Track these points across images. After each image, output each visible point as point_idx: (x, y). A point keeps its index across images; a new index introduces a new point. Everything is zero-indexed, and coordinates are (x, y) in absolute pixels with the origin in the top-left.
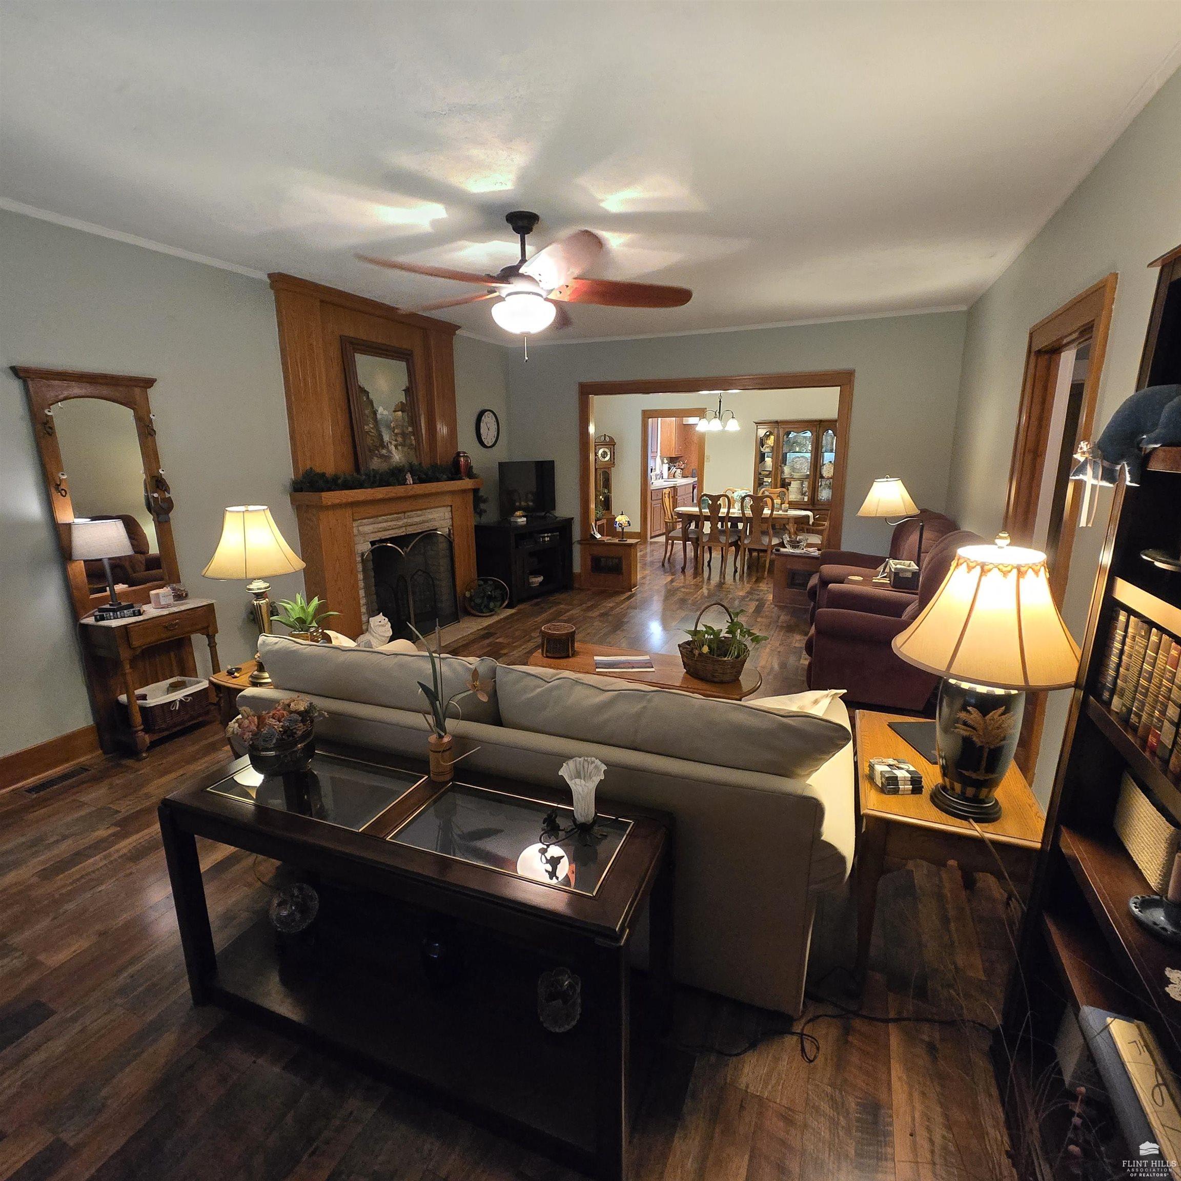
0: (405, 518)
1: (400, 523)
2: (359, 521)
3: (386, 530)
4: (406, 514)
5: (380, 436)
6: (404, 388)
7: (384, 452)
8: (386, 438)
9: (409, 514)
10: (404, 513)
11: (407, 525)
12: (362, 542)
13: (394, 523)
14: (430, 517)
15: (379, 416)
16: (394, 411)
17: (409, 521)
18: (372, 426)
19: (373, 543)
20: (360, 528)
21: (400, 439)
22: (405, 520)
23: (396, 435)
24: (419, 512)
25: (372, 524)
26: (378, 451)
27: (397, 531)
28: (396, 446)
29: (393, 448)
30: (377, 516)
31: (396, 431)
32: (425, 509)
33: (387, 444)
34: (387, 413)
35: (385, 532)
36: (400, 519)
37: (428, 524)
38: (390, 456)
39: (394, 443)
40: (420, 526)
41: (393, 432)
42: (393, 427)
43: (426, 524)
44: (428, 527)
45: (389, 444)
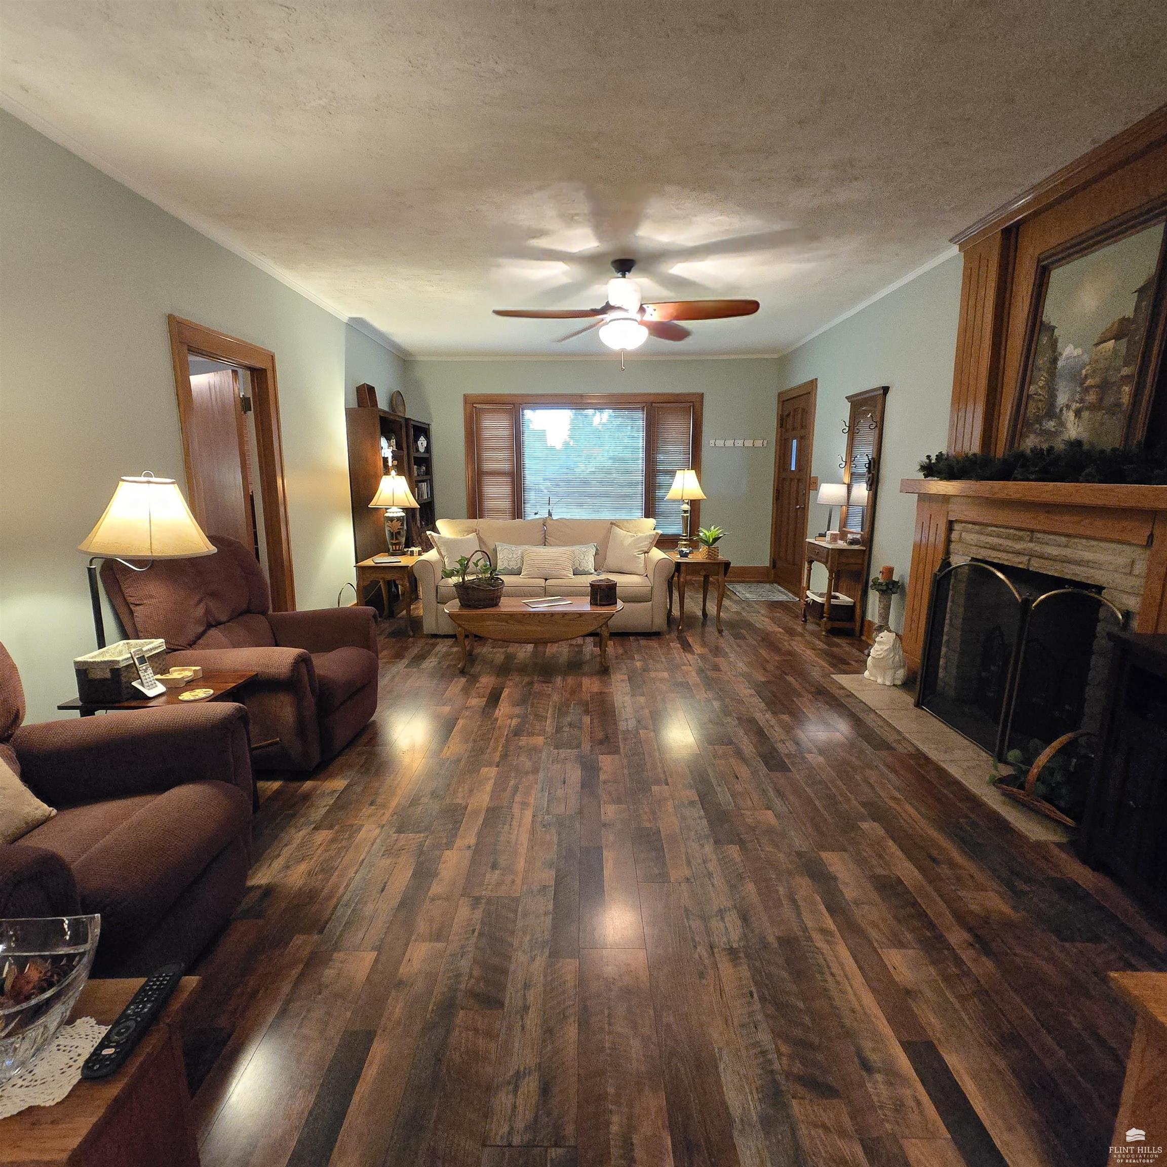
0: (1031, 541)
1: (1019, 546)
2: (963, 525)
3: (993, 548)
4: (1034, 535)
5: (1052, 396)
6: (1141, 284)
7: (1052, 424)
8: (1062, 399)
9: (1039, 535)
10: (1032, 531)
11: (1032, 555)
12: (961, 553)
13: (1010, 543)
15: (1060, 363)
16: (1097, 344)
17: (1037, 548)
18: (1042, 384)
19: (973, 559)
20: (964, 534)
21: (1091, 397)
22: (1031, 545)
23: (1088, 389)
26: (1041, 424)
29: (1070, 417)
30: (988, 525)
31: (1088, 382)
32: (1075, 537)
33: (1061, 410)
34: (1082, 351)
36: (1021, 539)
37: (1078, 569)
38: (1061, 432)
39: (1075, 406)
40: (1058, 566)
41: (1081, 384)
42: (1083, 376)
43: (1072, 567)
44: (1076, 574)
45: (1065, 409)
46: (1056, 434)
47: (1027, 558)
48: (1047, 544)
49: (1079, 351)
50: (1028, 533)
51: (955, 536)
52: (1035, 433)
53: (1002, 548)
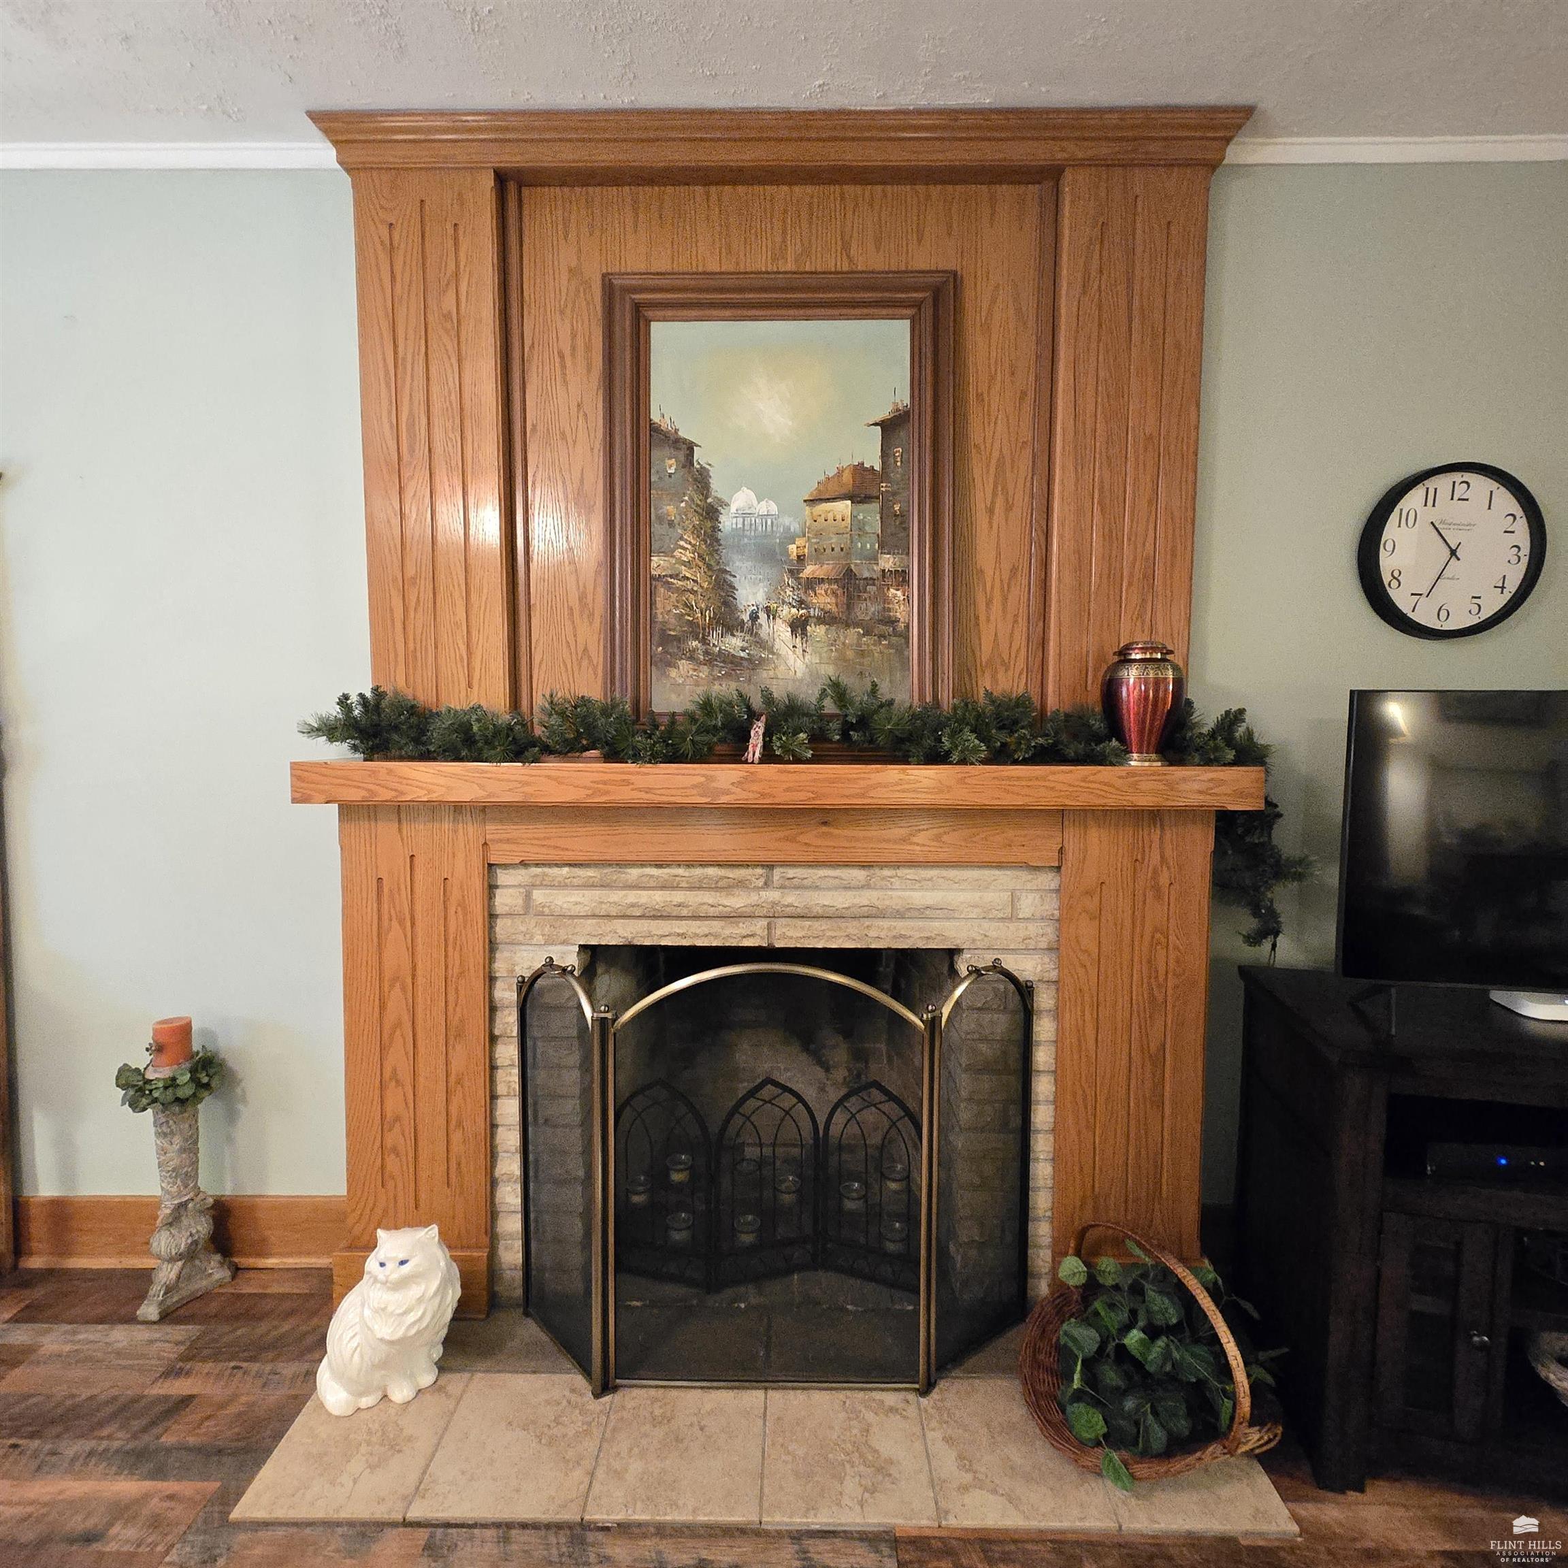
0: (768, 886)
1: (738, 901)
4: (777, 872)
5: (723, 588)
6: (884, 413)
7: (734, 643)
8: (752, 595)
9: (791, 872)
10: (770, 866)
11: (773, 916)
12: (536, 938)
13: (708, 897)
14: (920, 898)
15: (727, 522)
16: (812, 502)
17: (792, 899)
18: (687, 556)
19: (589, 951)
20: (533, 894)
21: (823, 599)
22: (770, 895)
23: (811, 584)
24: (859, 875)
25: (593, 886)
26: (704, 641)
27: (716, 926)
28: (798, 626)
29: (779, 633)
30: (622, 864)
31: (809, 571)
33: (754, 617)
34: (774, 508)
35: (654, 923)
36: (741, 884)
37: (901, 926)
38: (761, 660)
39: (788, 612)
40: (852, 928)
41: (793, 573)
42: (794, 556)
43: (885, 923)
44: (901, 936)
45: (763, 616)
46: (754, 664)
47: (764, 922)
48: (817, 888)
49: (768, 507)
50: (759, 871)
51: (504, 900)
52: (691, 658)
53: (685, 912)
